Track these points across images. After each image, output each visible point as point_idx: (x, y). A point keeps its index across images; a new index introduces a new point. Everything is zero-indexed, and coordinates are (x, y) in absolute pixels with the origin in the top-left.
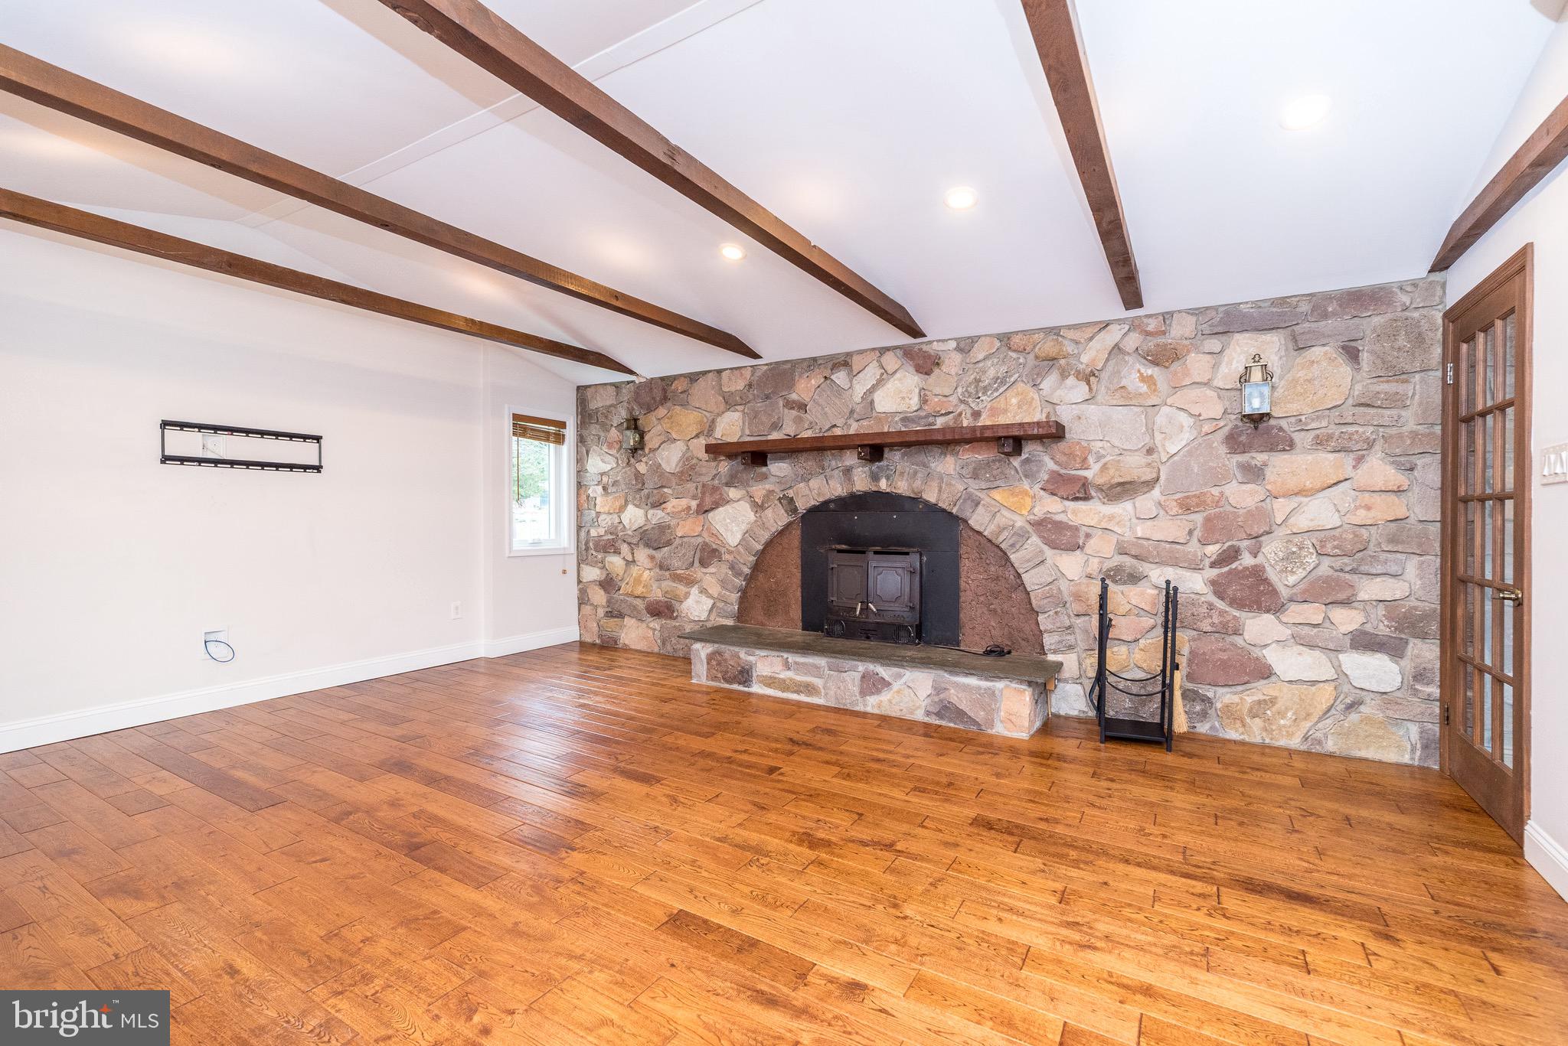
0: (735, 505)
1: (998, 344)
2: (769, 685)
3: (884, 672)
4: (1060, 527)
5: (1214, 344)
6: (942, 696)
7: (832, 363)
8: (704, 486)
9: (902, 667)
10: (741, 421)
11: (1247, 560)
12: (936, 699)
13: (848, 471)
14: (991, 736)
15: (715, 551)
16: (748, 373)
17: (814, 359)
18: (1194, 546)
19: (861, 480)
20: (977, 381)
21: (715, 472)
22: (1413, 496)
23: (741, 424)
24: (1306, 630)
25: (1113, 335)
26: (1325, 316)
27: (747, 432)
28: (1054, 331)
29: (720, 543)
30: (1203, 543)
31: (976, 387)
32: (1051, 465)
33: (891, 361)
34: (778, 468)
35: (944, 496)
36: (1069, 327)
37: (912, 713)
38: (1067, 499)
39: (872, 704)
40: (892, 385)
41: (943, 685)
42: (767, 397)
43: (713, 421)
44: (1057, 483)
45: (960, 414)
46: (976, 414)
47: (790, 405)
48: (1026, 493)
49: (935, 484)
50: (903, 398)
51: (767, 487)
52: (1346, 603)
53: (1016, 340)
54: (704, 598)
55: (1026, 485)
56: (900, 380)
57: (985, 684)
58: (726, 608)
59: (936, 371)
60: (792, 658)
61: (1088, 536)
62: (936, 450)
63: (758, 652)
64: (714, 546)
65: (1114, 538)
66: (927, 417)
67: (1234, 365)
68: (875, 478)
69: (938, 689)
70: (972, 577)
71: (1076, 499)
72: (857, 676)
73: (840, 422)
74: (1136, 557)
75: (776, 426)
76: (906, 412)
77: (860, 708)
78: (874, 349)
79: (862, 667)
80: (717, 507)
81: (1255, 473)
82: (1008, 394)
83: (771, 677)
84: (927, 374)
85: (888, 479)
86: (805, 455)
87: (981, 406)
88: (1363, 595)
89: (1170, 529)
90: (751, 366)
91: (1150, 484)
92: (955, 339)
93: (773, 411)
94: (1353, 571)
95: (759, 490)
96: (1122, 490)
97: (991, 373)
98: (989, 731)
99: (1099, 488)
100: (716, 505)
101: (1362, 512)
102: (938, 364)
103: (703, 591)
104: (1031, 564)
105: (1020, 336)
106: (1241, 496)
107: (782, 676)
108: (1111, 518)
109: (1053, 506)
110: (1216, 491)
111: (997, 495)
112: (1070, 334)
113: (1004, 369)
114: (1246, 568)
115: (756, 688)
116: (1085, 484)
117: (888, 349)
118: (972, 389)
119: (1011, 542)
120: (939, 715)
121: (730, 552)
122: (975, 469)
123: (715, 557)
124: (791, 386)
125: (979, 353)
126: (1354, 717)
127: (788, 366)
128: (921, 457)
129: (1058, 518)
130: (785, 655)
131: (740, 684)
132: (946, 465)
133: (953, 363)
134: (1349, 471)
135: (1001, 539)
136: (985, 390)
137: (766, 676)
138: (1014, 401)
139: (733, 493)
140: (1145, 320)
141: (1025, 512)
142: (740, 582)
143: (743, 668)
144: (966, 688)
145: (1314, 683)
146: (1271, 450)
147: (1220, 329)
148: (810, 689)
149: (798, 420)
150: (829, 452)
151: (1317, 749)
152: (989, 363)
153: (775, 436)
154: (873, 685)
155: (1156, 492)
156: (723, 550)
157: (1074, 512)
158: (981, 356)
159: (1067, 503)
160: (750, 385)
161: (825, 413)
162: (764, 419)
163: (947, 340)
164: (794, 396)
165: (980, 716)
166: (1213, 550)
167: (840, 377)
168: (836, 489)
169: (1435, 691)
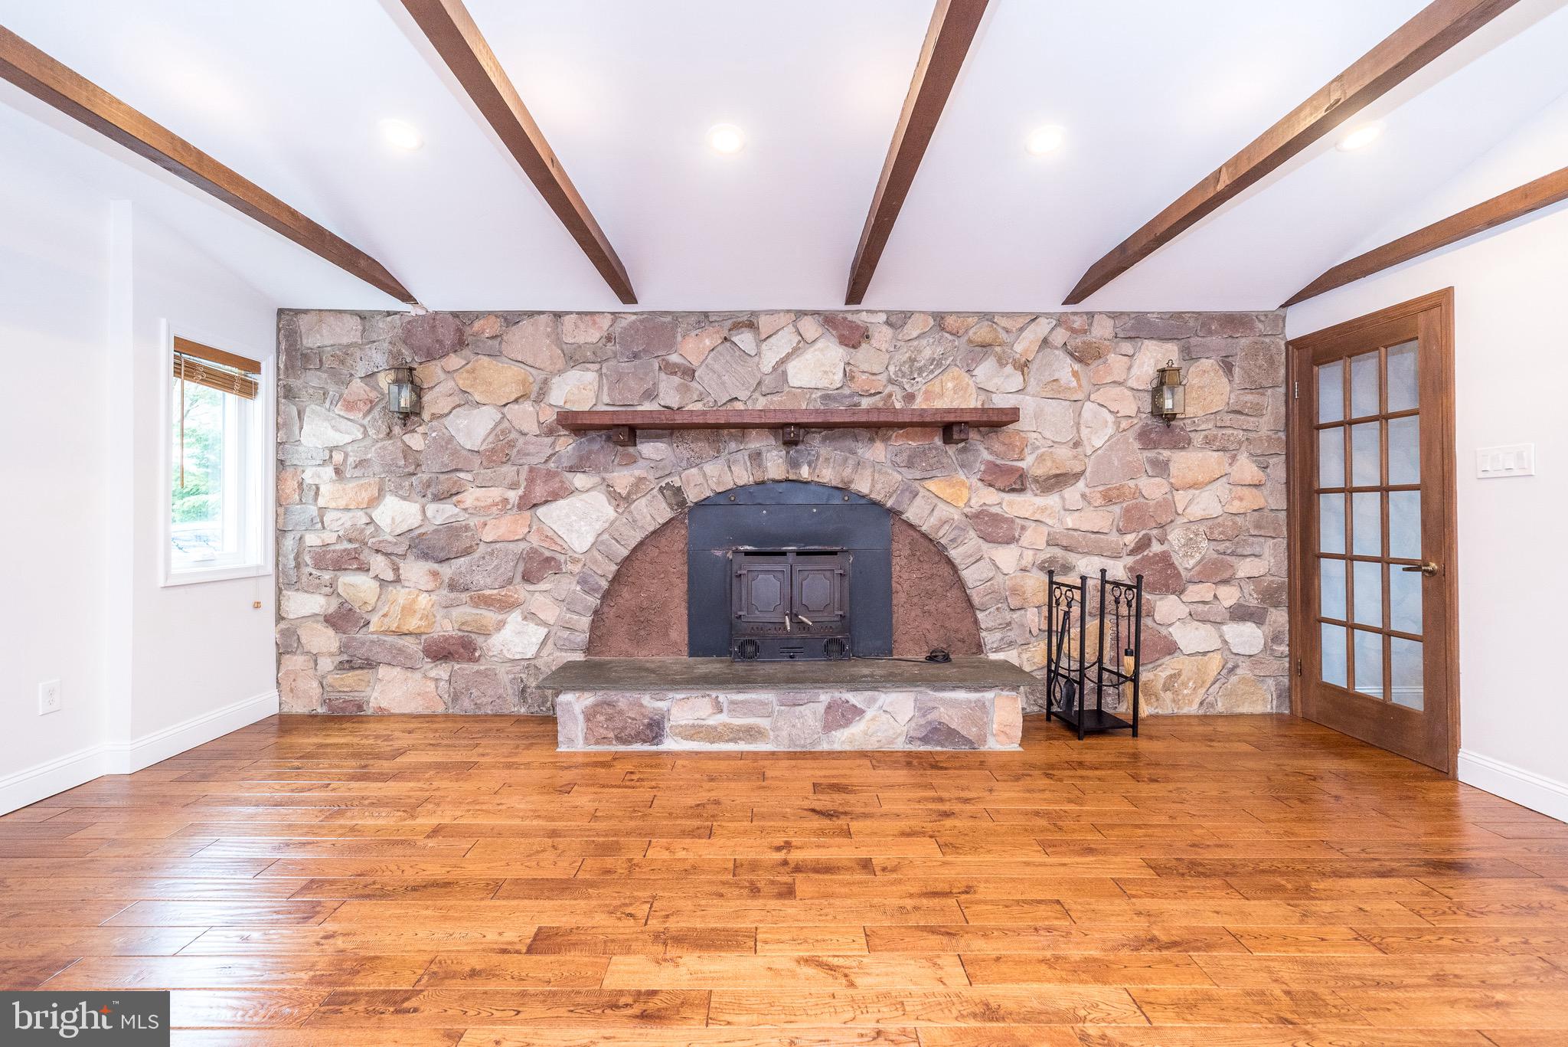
0: (584, 496)
1: (931, 322)
2: (690, 737)
3: (855, 698)
4: (996, 519)
5: (1127, 347)
6: (930, 717)
7: (730, 322)
8: (531, 470)
9: (875, 689)
10: (596, 384)
11: (1156, 548)
12: (922, 721)
13: (756, 457)
14: (984, 754)
15: (548, 560)
16: (605, 322)
17: (706, 314)
18: (1114, 537)
19: (775, 464)
20: (912, 360)
21: (551, 452)
22: (1266, 491)
23: (596, 388)
24: (1200, 608)
25: (1043, 327)
26: (1210, 333)
27: (606, 400)
28: (988, 317)
29: (559, 549)
30: (1121, 532)
31: (911, 367)
32: (986, 455)
33: (810, 328)
34: (650, 449)
35: (879, 486)
36: (1004, 315)
37: (892, 742)
38: (1004, 491)
39: (843, 739)
40: (810, 356)
41: (931, 704)
42: (636, 356)
43: (545, 381)
44: (995, 473)
45: (890, 395)
46: (910, 397)
47: (670, 369)
48: (963, 484)
49: (868, 472)
50: (826, 372)
51: (638, 473)
52: (1225, 582)
53: (950, 321)
54: (532, 627)
55: (961, 475)
56: (822, 350)
57: (973, 696)
58: (572, 637)
59: (864, 345)
60: (723, 697)
61: (1023, 528)
62: (865, 434)
63: (671, 695)
64: (547, 554)
65: (1045, 530)
66: (851, 396)
67: (1146, 368)
68: (794, 464)
69: (924, 711)
70: (905, 575)
71: (1013, 490)
72: (821, 708)
73: (743, 395)
74: (1066, 548)
75: (650, 395)
76: (827, 389)
77: (825, 747)
78: (788, 311)
79: (825, 697)
80: (555, 500)
81: (1161, 468)
82: (944, 377)
83: (693, 726)
84: (854, 347)
85: (810, 466)
86: (693, 433)
87: (915, 388)
88: (1241, 574)
89: (1098, 519)
90: (613, 313)
91: (1077, 476)
92: (886, 312)
93: (646, 374)
94: (1233, 554)
95: (623, 478)
96: (1058, 481)
97: (927, 353)
98: (982, 749)
99: (1036, 480)
100: (554, 496)
101: (1236, 503)
102: (868, 337)
103: (530, 616)
104: (973, 559)
105: (954, 317)
106: (1153, 488)
107: (711, 722)
108: (1043, 510)
109: (989, 498)
110: (1132, 483)
111: (931, 485)
112: (1004, 322)
113: (940, 350)
114: (1156, 555)
115: (670, 744)
116: (1022, 476)
117: (805, 313)
118: (906, 369)
119: (952, 536)
120: (925, 740)
121: (574, 561)
122: (909, 456)
123: (550, 568)
124: (671, 346)
125: (912, 330)
126: (1233, 679)
127: (669, 319)
128: (849, 443)
129: (995, 510)
130: (714, 694)
131: (644, 741)
132: (877, 452)
133: (882, 336)
134: (1228, 469)
135: (941, 534)
136: (920, 370)
137: (686, 726)
138: (950, 385)
139: (579, 480)
140: (1072, 318)
141: (961, 504)
142: (593, 601)
143: (651, 719)
144: (954, 704)
145: (1205, 654)
146: (1174, 447)
147: (1132, 334)
148: (751, 733)
149: (684, 389)
150: (726, 432)
151: (1211, 712)
152: (924, 342)
153: (647, 406)
154: (841, 716)
155: (1081, 484)
156: (562, 558)
157: (1011, 504)
158: (915, 334)
159: (1003, 495)
160: (609, 339)
161: (723, 383)
162: (632, 384)
163: (876, 312)
164: (674, 358)
165: (971, 732)
166: (1131, 539)
167: (745, 340)
168: (742, 475)
169: (1284, 649)
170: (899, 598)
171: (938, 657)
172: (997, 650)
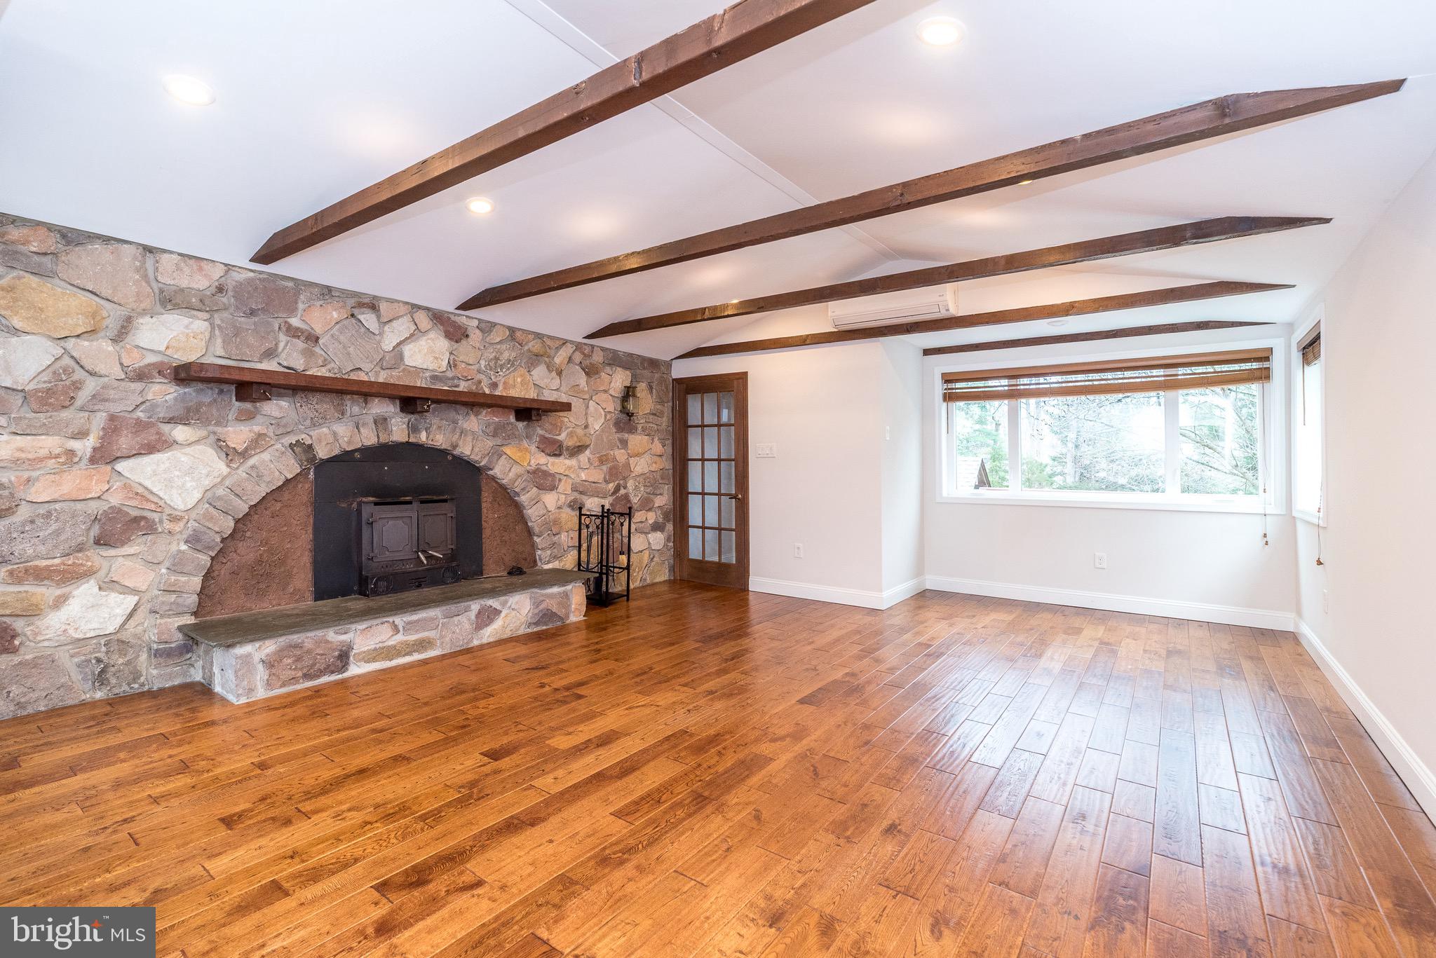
0: (188, 450)
1: (508, 333)
2: (374, 660)
3: (493, 603)
4: (546, 474)
5: (608, 369)
6: (541, 607)
7: (356, 299)
8: (112, 418)
9: (505, 594)
10: (207, 335)
11: (622, 491)
12: (536, 611)
13: (381, 422)
14: (568, 624)
15: (136, 520)
16: (218, 272)
17: (329, 290)
18: (604, 485)
19: (399, 429)
20: (497, 359)
21: (141, 400)
22: (664, 458)
23: (207, 338)
24: (641, 525)
25: (569, 349)
26: (644, 368)
27: (220, 352)
28: (538, 336)
29: (153, 507)
30: (607, 482)
31: (496, 363)
32: (541, 432)
33: (423, 320)
34: (276, 407)
35: (476, 450)
36: (549, 337)
37: (516, 631)
38: (549, 455)
39: (489, 634)
40: (423, 343)
41: (541, 598)
42: (253, 313)
43: (129, 320)
44: (545, 443)
45: (480, 382)
46: (494, 385)
47: (293, 332)
48: (527, 449)
49: (469, 438)
50: (436, 358)
51: (257, 429)
52: (650, 510)
53: (518, 334)
54: (114, 598)
55: (525, 443)
56: (432, 340)
57: (562, 589)
58: (180, 600)
59: (464, 342)
60: (399, 620)
61: (560, 480)
62: (463, 410)
63: (353, 626)
64: (134, 513)
65: (570, 481)
66: (453, 378)
67: (618, 384)
68: (414, 429)
69: (536, 604)
70: (490, 515)
71: (555, 455)
72: (472, 615)
73: (366, 366)
74: (581, 493)
75: (270, 354)
76: (435, 371)
77: (476, 643)
78: (407, 303)
79: (475, 606)
80: (150, 453)
81: (624, 443)
82: (516, 374)
83: (375, 649)
84: (457, 342)
85: (426, 430)
86: (318, 396)
87: (498, 379)
88: (656, 505)
89: (597, 475)
90: (224, 264)
91: (587, 447)
92: (479, 320)
93: (268, 333)
94: (653, 494)
95: (238, 435)
96: (578, 450)
97: (506, 355)
98: (568, 622)
99: (568, 448)
100: (150, 449)
101: (654, 465)
102: (467, 336)
103: (110, 585)
104: (535, 502)
105: (520, 332)
106: (620, 455)
107: (391, 643)
108: (570, 468)
109: (541, 460)
110: (612, 453)
111: (507, 450)
112: (549, 342)
113: (514, 354)
114: (622, 495)
115: (355, 670)
116: (560, 445)
117: (419, 307)
118: (492, 364)
119: (522, 486)
120: (536, 624)
121: (174, 519)
122: (495, 429)
123: (140, 529)
124: (292, 310)
125: (496, 336)
126: (653, 564)
127: (290, 284)
128: (452, 414)
129: (544, 468)
130: (391, 619)
131: (333, 672)
132: (473, 423)
133: (475, 336)
134: (651, 446)
135: (516, 485)
136: (502, 367)
137: (368, 651)
138: (519, 380)
139: (180, 433)
140: (584, 347)
141: (526, 464)
142: (205, 560)
143: (341, 651)
144: (551, 596)
145: (641, 552)
146: (630, 432)
147: (611, 362)
148: (422, 645)
149: (308, 354)
150: (349, 397)
151: (645, 584)
152: (504, 347)
153: (264, 366)
154: (488, 616)
155: (587, 452)
156: (156, 517)
157: (553, 464)
158: (498, 340)
159: (549, 458)
160: (220, 289)
161: (349, 354)
162: (251, 340)
163: (473, 318)
164: (295, 322)
165: (561, 613)
166: (611, 486)
167: (368, 319)
168: (369, 437)
169: (671, 544)
170: (486, 533)
171: (516, 571)
172: (549, 562)
